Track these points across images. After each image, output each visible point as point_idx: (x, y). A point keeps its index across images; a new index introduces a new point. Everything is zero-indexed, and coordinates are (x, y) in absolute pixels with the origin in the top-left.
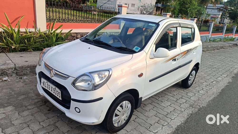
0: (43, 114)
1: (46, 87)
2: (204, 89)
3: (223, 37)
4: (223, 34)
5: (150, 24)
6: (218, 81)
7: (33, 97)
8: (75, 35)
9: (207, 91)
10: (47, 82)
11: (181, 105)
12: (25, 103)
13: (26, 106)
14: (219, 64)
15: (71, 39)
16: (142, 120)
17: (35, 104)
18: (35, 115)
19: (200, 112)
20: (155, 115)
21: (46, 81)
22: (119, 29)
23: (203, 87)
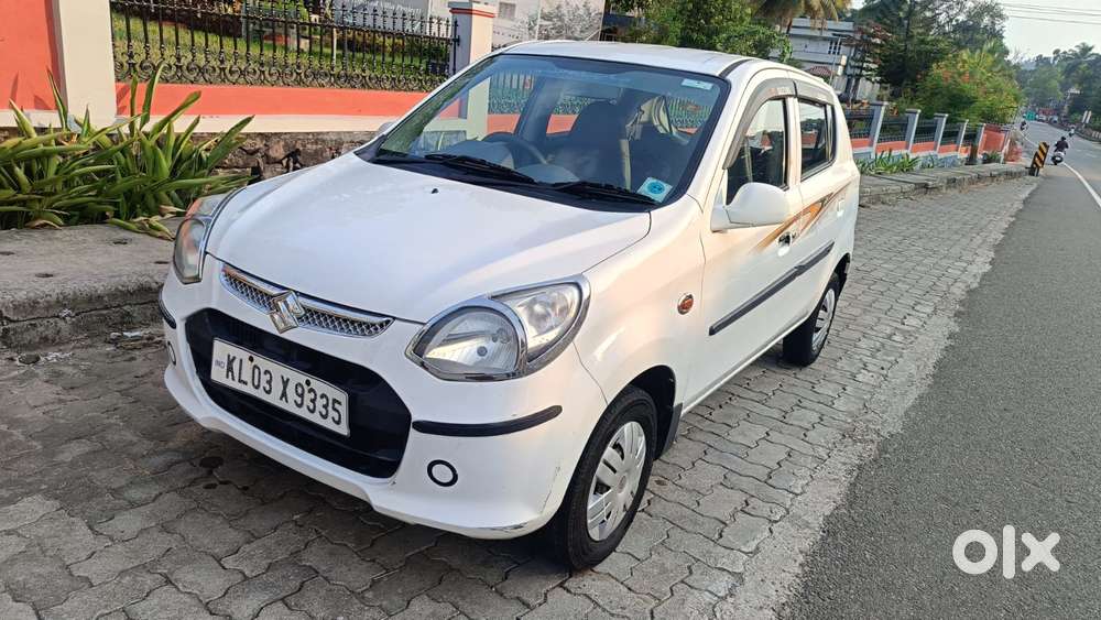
0: (218, 522)
1: (245, 383)
2: (870, 367)
3: (873, 156)
4: (871, 145)
5: (687, 82)
6: (909, 332)
7: (132, 444)
8: (260, 144)
9: (885, 372)
10: (251, 359)
11: (808, 433)
12: (104, 474)
13: (115, 492)
14: (891, 266)
15: (241, 162)
16: (679, 508)
17: (157, 475)
18: (181, 527)
19: (888, 456)
20: (722, 484)
21: (241, 354)
22: (460, 116)
23: (865, 359)
